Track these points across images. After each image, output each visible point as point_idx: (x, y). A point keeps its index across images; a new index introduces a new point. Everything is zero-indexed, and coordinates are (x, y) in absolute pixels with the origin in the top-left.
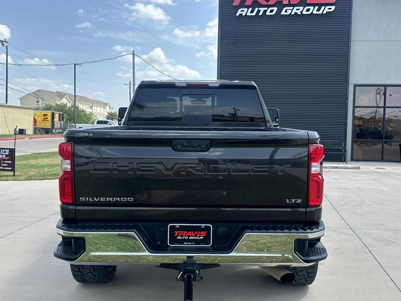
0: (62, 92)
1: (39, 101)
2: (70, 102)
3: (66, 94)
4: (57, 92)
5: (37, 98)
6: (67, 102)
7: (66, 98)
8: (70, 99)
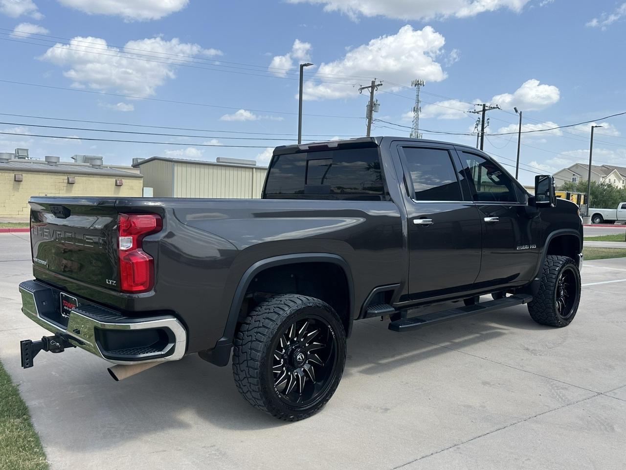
0: (609, 166)
1: (575, 178)
2: (621, 179)
3: (616, 168)
4: (603, 166)
5: (574, 175)
6: (615, 179)
7: (615, 173)
8: (621, 175)
